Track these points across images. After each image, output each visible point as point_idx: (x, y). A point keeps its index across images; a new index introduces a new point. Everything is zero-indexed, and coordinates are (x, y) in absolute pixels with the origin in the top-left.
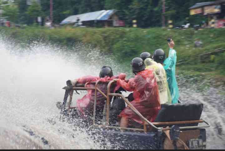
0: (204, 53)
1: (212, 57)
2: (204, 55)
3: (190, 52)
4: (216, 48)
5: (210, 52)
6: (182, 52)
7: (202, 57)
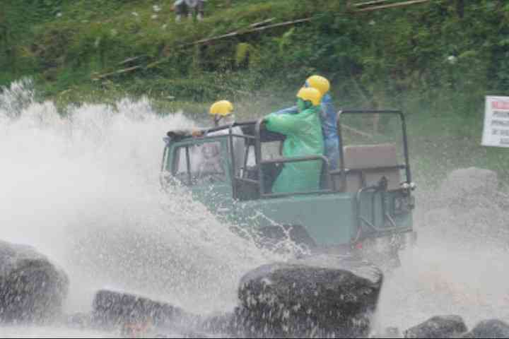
0: (214, 34)
1: (242, 47)
2: (213, 42)
3: (164, 31)
4: (253, 18)
5: (234, 33)
6: (137, 29)
7: (204, 47)
